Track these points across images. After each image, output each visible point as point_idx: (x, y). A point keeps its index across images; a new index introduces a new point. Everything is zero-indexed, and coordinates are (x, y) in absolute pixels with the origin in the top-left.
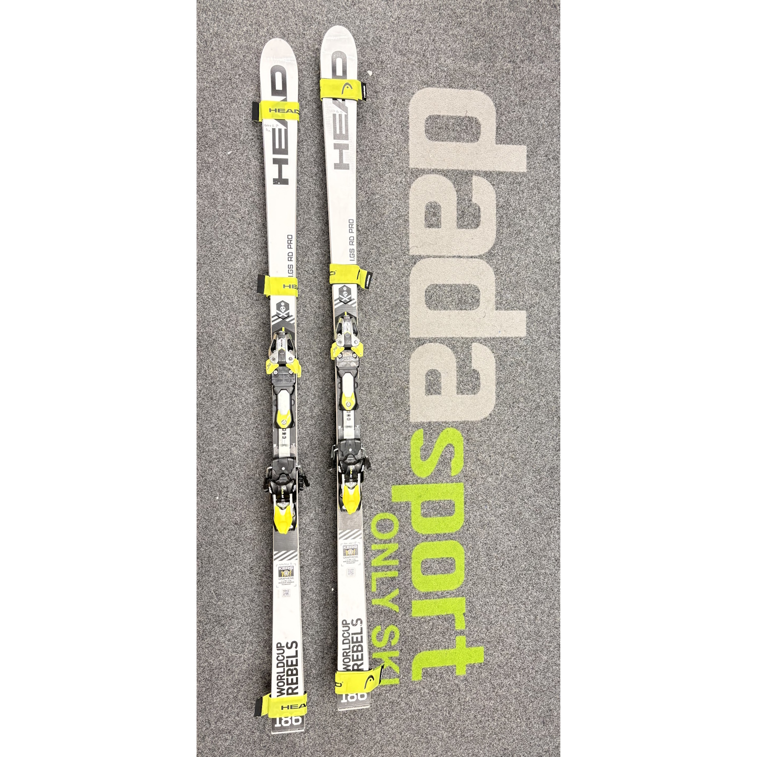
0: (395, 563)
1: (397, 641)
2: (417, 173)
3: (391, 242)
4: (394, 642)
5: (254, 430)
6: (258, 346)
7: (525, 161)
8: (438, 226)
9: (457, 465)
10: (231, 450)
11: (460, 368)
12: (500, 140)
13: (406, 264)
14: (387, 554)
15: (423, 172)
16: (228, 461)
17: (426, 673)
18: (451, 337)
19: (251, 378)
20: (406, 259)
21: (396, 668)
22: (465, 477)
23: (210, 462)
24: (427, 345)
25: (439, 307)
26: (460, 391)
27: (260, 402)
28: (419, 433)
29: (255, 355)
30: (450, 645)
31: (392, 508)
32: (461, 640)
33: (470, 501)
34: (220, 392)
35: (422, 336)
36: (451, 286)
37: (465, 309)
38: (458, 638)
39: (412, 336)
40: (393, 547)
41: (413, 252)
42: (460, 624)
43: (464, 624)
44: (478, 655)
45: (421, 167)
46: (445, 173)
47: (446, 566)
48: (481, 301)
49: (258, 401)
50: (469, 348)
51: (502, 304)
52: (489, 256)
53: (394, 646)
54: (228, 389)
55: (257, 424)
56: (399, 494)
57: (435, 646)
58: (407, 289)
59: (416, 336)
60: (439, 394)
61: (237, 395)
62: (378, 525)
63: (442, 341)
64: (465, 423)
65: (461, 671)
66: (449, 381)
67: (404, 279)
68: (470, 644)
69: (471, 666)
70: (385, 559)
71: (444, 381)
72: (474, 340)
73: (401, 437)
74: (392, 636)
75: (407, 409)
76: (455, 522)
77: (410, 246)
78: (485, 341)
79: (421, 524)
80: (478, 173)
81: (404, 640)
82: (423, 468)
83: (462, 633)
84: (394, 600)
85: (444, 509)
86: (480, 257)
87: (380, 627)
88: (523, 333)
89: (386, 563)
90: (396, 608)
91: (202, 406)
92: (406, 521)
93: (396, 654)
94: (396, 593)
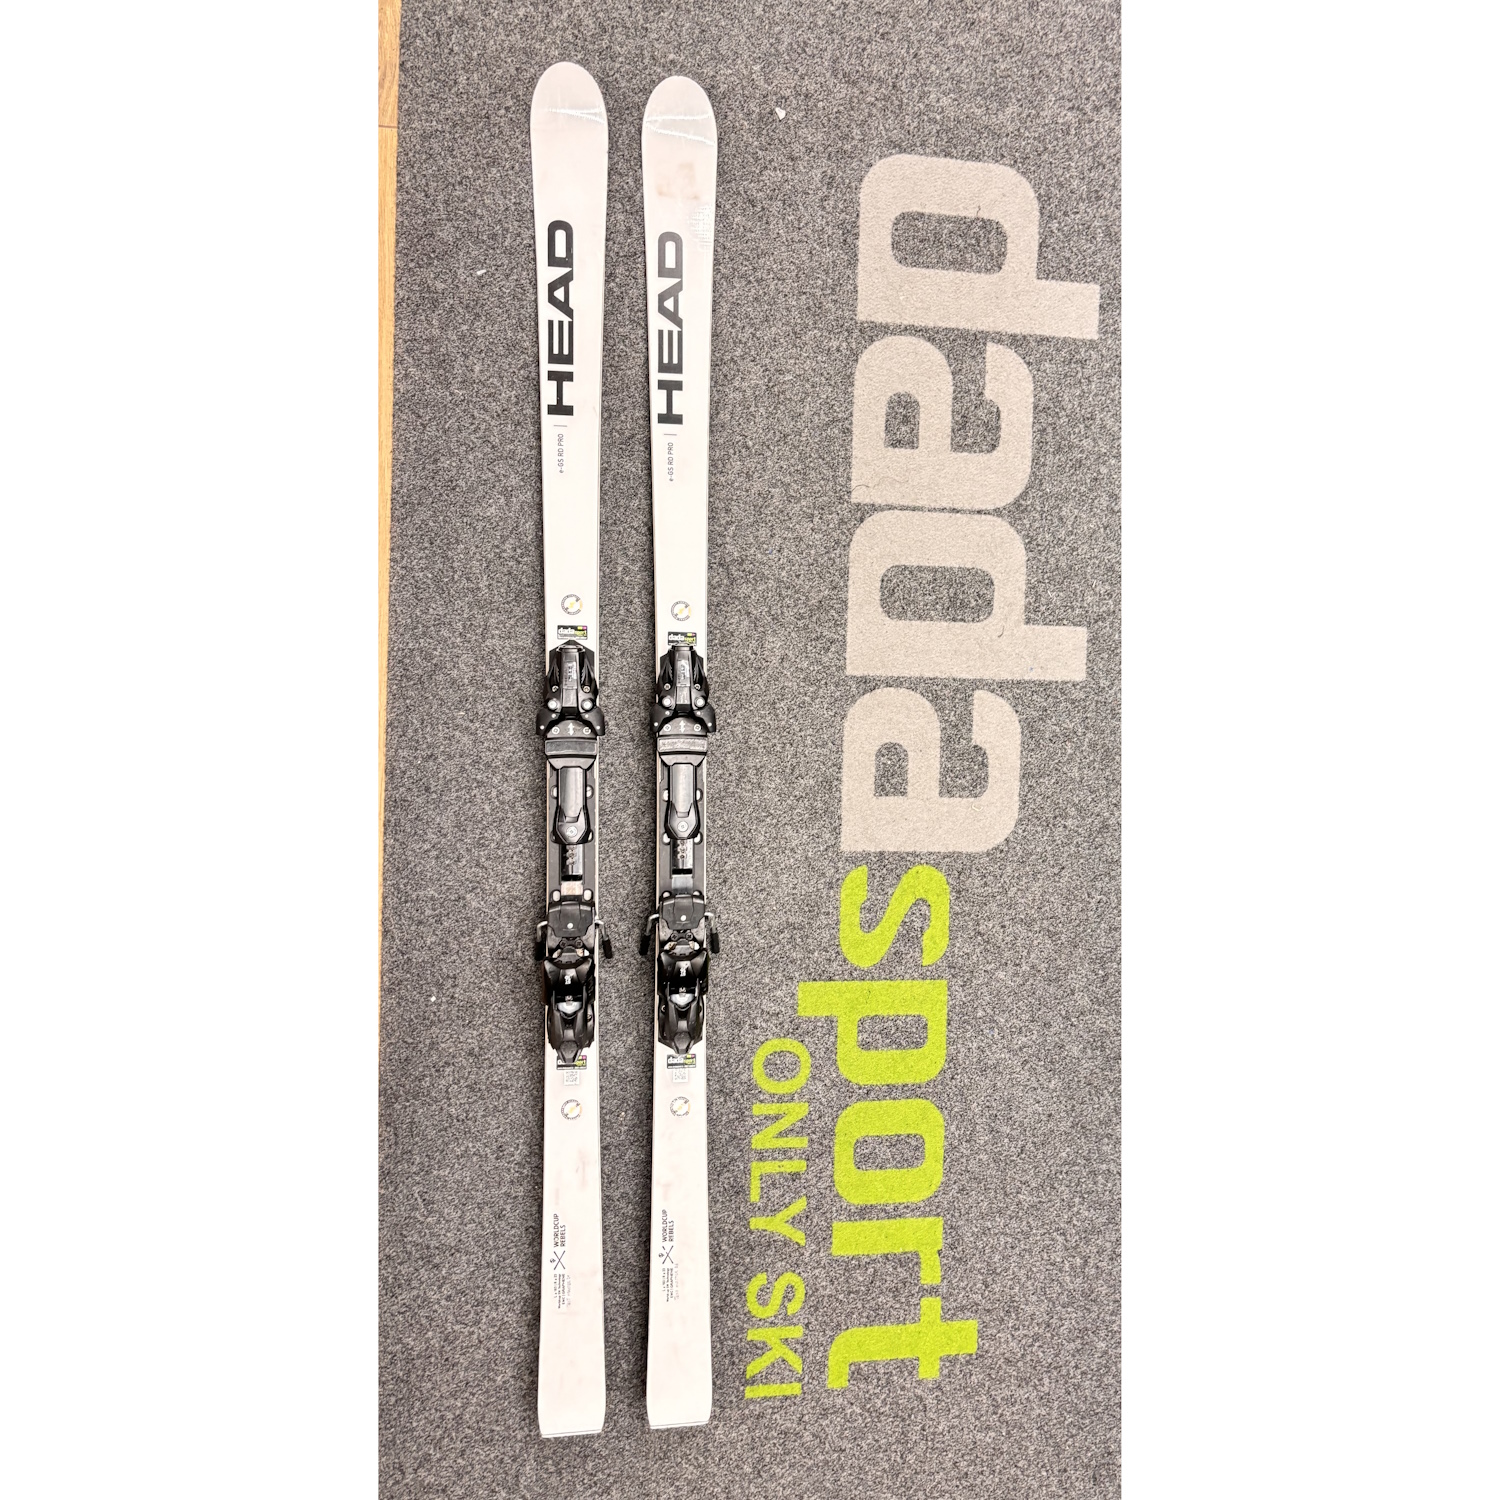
0: (800, 1143)
1: (800, 1305)
2: (874, 332)
3: (813, 475)
4: (794, 1307)
5: (515, 858)
6: (528, 683)
7: (1095, 317)
8: (912, 444)
9: (935, 944)
10: (464, 898)
11: (947, 741)
12: (1045, 272)
13: (842, 521)
14: (784, 1124)
15: (885, 330)
16: (457, 921)
17: (857, 1373)
18: (932, 677)
19: (512, 749)
20: (844, 510)
21: (796, 1362)
22: (951, 968)
23: (420, 922)
24: (883, 693)
25: (909, 614)
26: (947, 790)
27: (530, 801)
28: (859, 875)
29: (522, 701)
30: (908, 1314)
31: (797, 1029)
32: (931, 1306)
33: (960, 1018)
34: (445, 777)
35: (871, 673)
36: (935, 570)
37: (963, 620)
38: (925, 1302)
39: (849, 671)
40: (798, 1111)
41: (858, 496)
42: (931, 1273)
43: (939, 1273)
44: (964, 1336)
45: (880, 318)
46: (930, 335)
47: (904, 1151)
48: (996, 604)
49: (524, 797)
50: (967, 700)
51: (1037, 612)
52: (1015, 512)
53: (794, 1315)
54: (463, 770)
55: (521, 847)
56: (813, 999)
57: (876, 1316)
58: (844, 573)
59: (858, 674)
60: (903, 794)
61: (480, 784)
62: (768, 1063)
63: (912, 684)
64: (954, 856)
65: (929, 1371)
66: (925, 767)
67: (837, 552)
68: (949, 1315)
69: (950, 1361)
70: (781, 1135)
71: (912, 767)
72: (977, 684)
73: (822, 881)
74: (789, 1294)
75: (836, 824)
76: (927, 1062)
77: (854, 484)
78: (1000, 687)
79: (858, 1065)
80: (998, 338)
81: (813, 1303)
82: (865, 948)
83: (933, 1291)
84: (795, 1221)
85: (905, 1034)
86: (998, 512)
87: (764, 1275)
88: (1080, 676)
89: (782, 1143)
90: (799, 1237)
91: (406, 804)
92: (826, 1057)
93: (797, 1332)
94: (799, 1206)
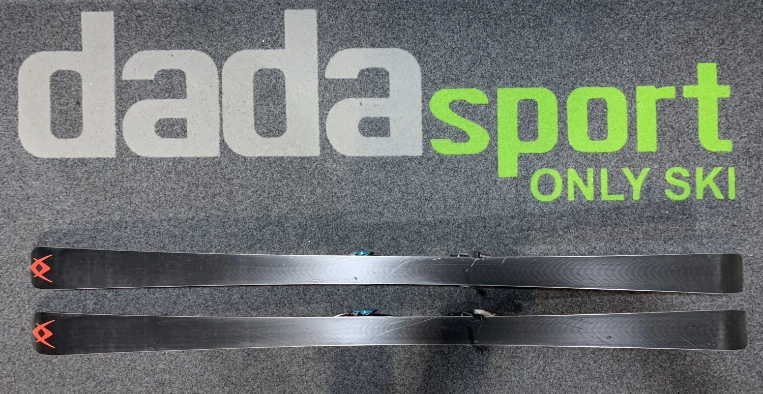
2: (122, 147)
8: (184, 122)
11: (356, 94)
12: (77, 46)
13: (231, 161)
15: (120, 141)
20: (224, 161)
22: (490, 86)
25: (282, 119)
26: (385, 93)
31: (525, 176)
33: (516, 82)
36: (256, 105)
37: (284, 87)
46: (121, 113)
50: (331, 82)
51: (277, 42)
57: (693, 124)
58: (261, 159)
63: (323, 116)
64: (424, 86)
67: (249, 164)
73: (440, 166)
74: (678, 176)
75: (407, 159)
78: (323, 62)
81: (684, 162)
86: (220, 67)
92: (542, 160)
